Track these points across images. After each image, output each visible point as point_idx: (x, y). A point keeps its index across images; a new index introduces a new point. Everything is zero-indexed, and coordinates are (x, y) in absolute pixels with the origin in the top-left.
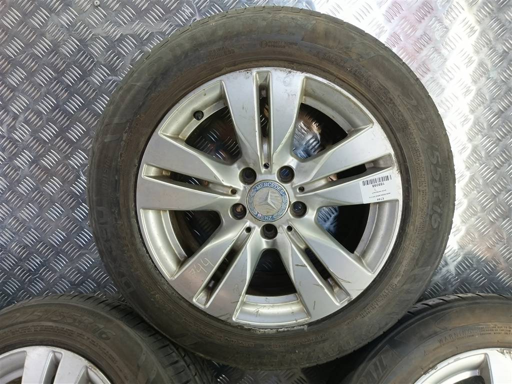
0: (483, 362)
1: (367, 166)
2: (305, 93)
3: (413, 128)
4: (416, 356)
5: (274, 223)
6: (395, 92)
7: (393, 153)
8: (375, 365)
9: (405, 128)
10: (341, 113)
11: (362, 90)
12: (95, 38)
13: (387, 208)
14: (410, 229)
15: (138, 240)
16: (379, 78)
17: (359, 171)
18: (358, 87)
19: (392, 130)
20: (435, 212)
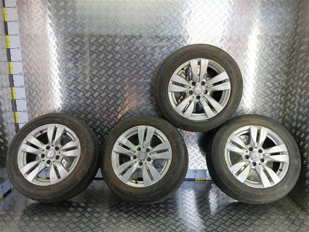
0: (249, 129)
1: (222, 81)
2: (209, 64)
3: (233, 72)
4: (233, 127)
5: (199, 95)
6: (229, 64)
7: (229, 78)
8: (223, 129)
9: (231, 72)
10: (217, 69)
11: (222, 64)
12: (148, 46)
13: (227, 91)
14: (232, 96)
15: (168, 99)
16: (226, 61)
17: (220, 83)
18: (221, 63)
19: (228, 73)
20: (238, 92)
